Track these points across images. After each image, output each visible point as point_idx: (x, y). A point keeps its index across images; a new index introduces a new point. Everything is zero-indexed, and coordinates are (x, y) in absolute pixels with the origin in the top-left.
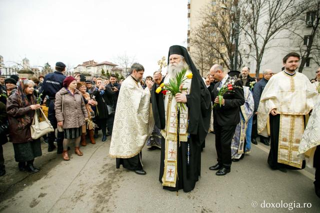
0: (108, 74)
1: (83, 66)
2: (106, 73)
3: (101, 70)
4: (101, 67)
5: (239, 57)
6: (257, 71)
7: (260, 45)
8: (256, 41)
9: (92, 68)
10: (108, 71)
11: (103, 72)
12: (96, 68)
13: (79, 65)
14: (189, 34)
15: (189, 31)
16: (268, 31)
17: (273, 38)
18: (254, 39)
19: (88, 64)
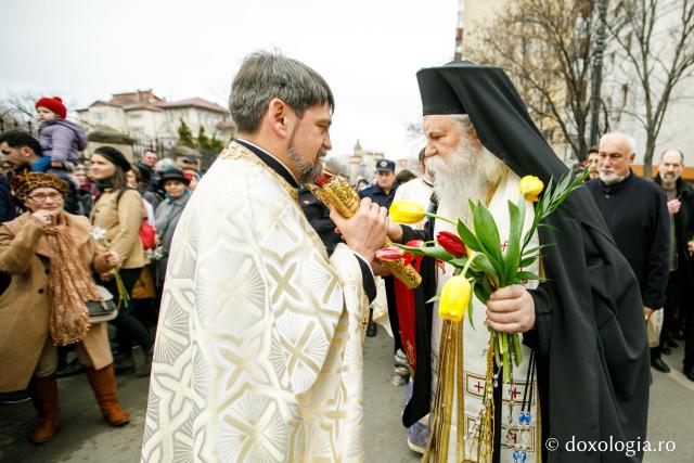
0: (202, 139)
1: (111, 105)
2: (195, 135)
3: (179, 124)
4: (177, 114)
5: (602, 115)
6: (648, 159)
7: (657, 89)
8: (646, 76)
9: (146, 114)
10: (202, 130)
11: (184, 134)
12: (160, 117)
13: (98, 103)
14: (459, 39)
15: (460, 31)
16: (678, 53)
17: (689, 75)
18: (642, 70)
19: (129, 102)
